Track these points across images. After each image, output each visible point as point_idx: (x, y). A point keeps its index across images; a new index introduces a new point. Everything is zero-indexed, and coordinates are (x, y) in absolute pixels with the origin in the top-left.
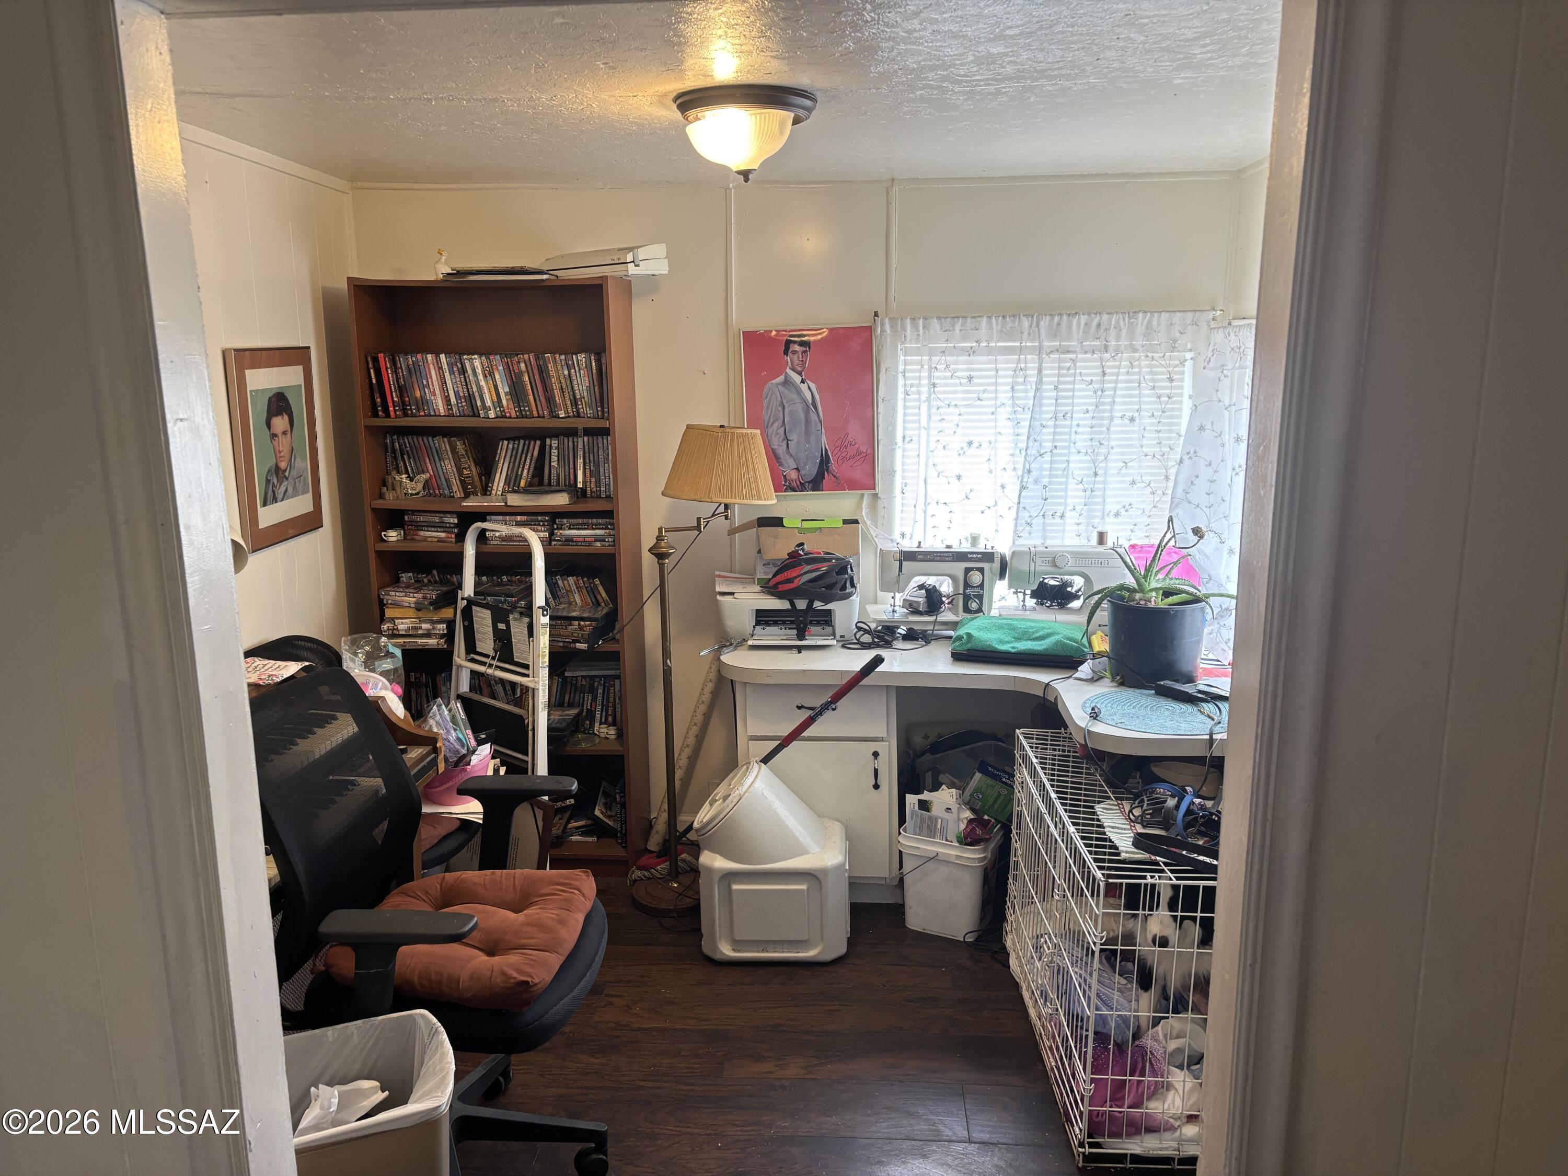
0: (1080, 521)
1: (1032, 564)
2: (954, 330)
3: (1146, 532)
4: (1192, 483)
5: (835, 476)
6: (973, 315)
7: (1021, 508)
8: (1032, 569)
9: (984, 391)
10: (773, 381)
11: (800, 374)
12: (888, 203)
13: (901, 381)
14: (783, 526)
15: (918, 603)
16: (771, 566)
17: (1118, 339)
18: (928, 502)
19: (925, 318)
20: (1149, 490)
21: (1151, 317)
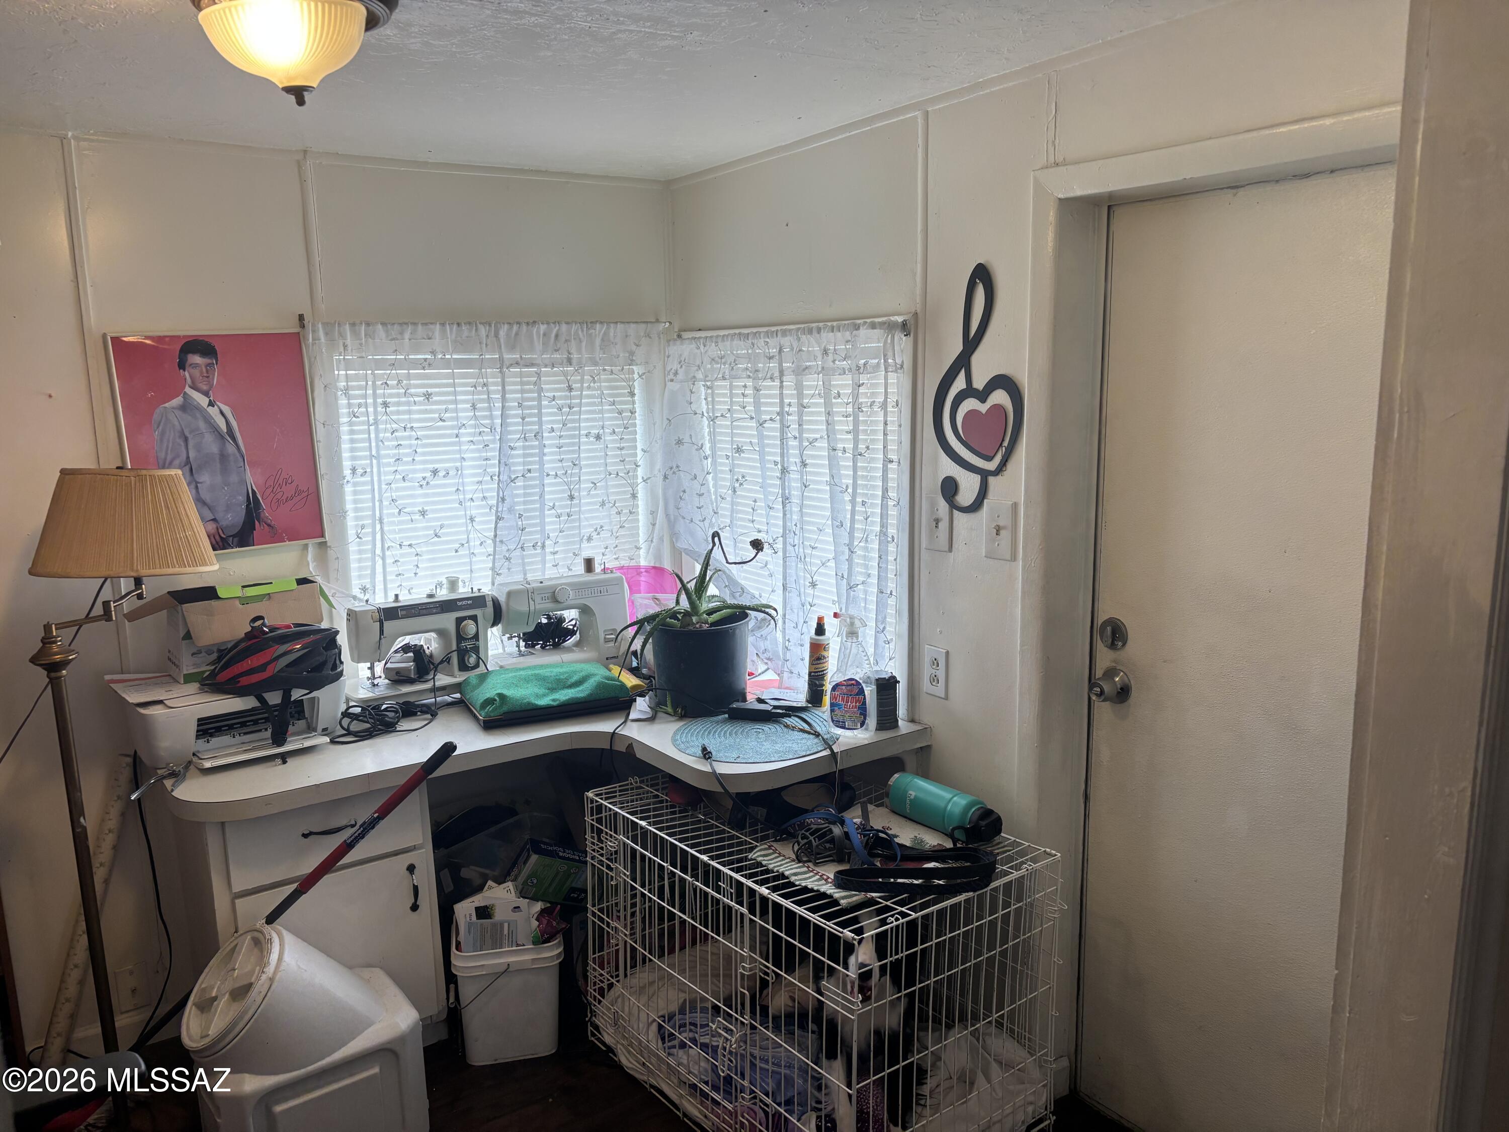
0: (556, 550)
1: (532, 602)
2: (403, 339)
3: (615, 554)
4: (681, 498)
5: (269, 525)
6: (424, 322)
7: (498, 543)
8: (532, 608)
9: (446, 410)
10: (167, 405)
11: (206, 394)
12: (302, 182)
13: (343, 401)
14: (219, 598)
15: (407, 669)
16: (203, 654)
17: (579, 351)
18: (386, 546)
19: (368, 324)
20: (614, 511)
21: (608, 328)
